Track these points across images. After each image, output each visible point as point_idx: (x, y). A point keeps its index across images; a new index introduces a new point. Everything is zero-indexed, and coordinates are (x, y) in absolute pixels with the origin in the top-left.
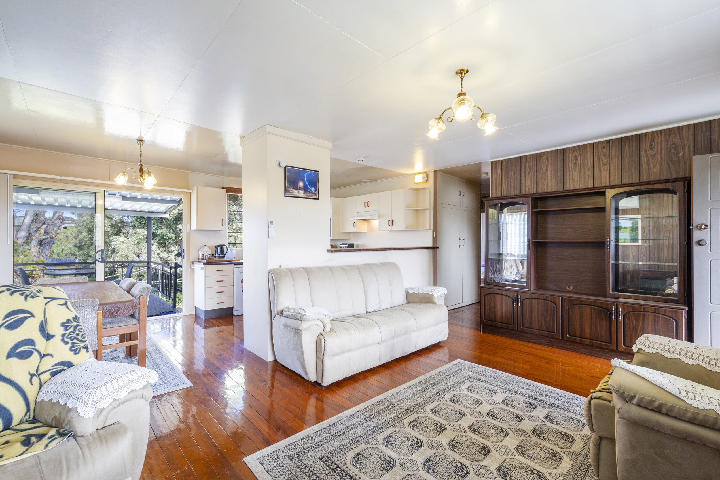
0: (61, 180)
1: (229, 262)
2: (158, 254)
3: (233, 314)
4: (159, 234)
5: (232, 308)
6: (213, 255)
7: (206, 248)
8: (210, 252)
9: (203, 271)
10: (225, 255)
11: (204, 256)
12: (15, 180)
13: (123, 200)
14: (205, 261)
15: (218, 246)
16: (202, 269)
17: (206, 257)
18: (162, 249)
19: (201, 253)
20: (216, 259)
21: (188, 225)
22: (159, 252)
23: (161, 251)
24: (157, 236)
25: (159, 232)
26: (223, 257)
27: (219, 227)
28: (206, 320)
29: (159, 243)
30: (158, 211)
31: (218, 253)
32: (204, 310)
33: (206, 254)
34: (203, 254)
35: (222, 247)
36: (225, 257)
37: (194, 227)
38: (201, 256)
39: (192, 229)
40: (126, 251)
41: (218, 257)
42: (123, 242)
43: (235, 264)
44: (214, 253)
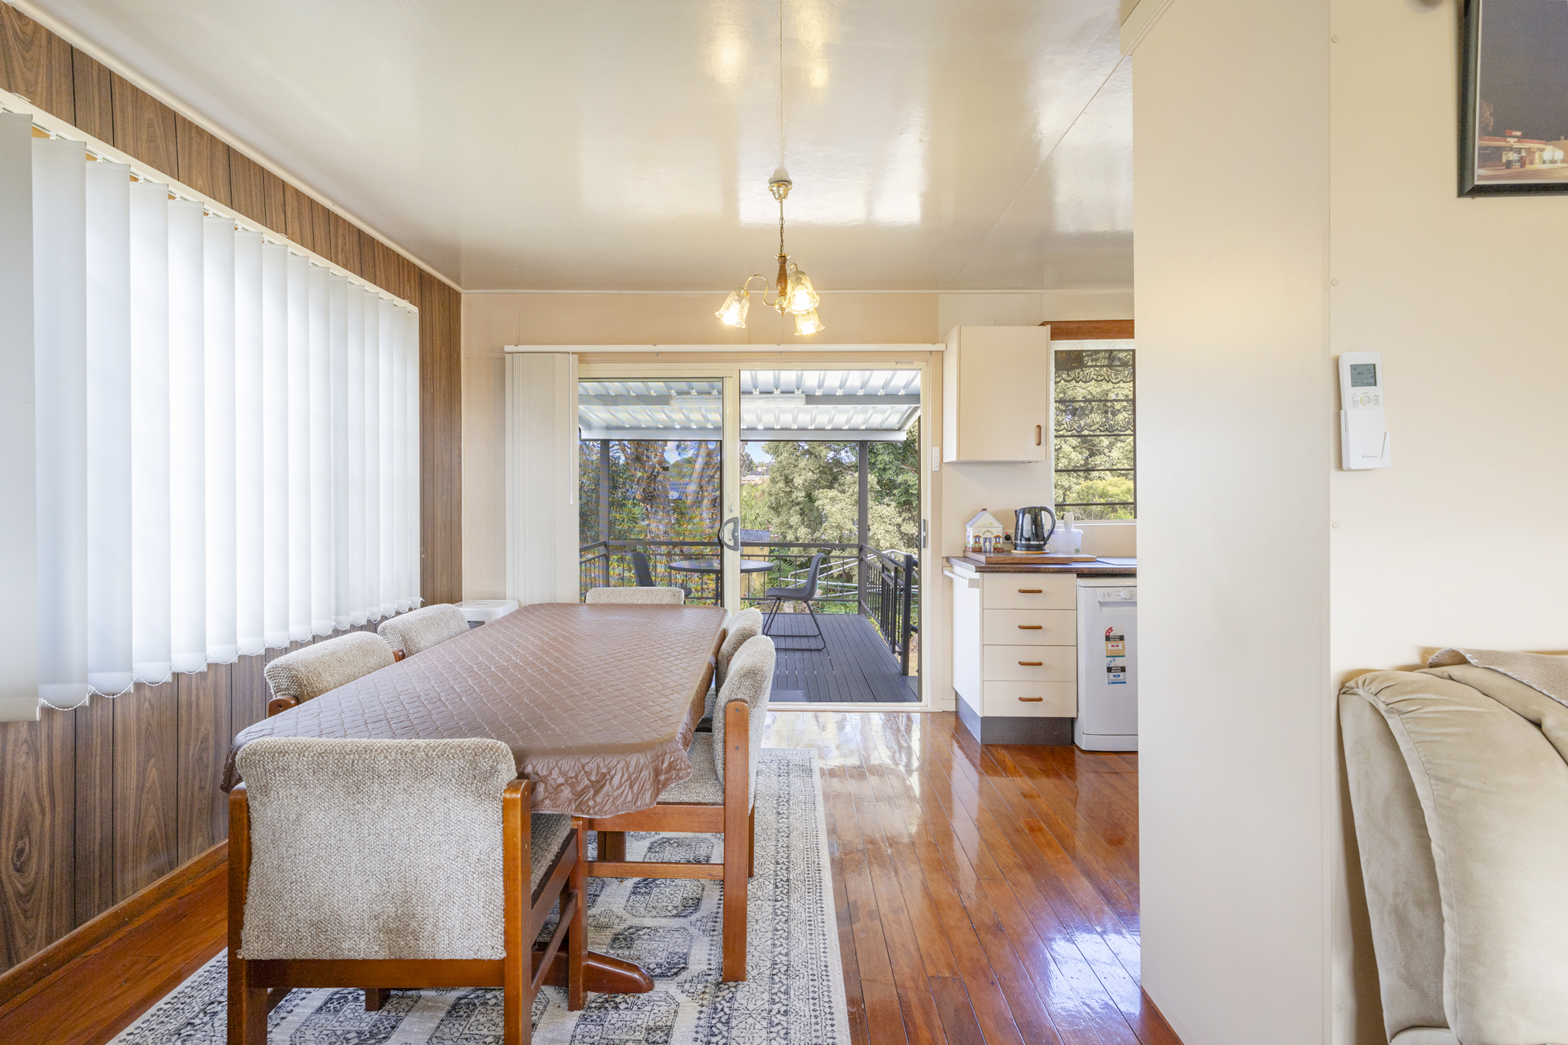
0: (657, 353)
1: (1062, 567)
2: (899, 526)
3: (1073, 742)
4: (900, 484)
5: (1072, 721)
6: (1008, 538)
7: (987, 519)
8: (998, 530)
9: (977, 591)
10: (1045, 540)
11: (982, 541)
12: (583, 366)
13: (808, 403)
14: (982, 558)
15: (1024, 511)
16: (973, 583)
17: (987, 544)
18: (904, 515)
19: (971, 533)
20: (1019, 553)
21: (937, 449)
22: (899, 520)
23: (904, 520)
24: (895, 488)
25: (900, 479)
26: (1039, 548)
27: (1030, 451)
28: (988, 747)
29: (898, 503)
30: (885, 426)
31: (1026, 535)
32: (980, 715)
33: (988, 535)
34: (978, 537)
35: (1035, 514)
36: (1047, 548)
37: (951, 455)
38: (971, 542)
39: (945, 461)
40: (839, 516)
41: (1022, 546)
42: (833, 499)
43: (1082, 574)
44: (1011, 532)
